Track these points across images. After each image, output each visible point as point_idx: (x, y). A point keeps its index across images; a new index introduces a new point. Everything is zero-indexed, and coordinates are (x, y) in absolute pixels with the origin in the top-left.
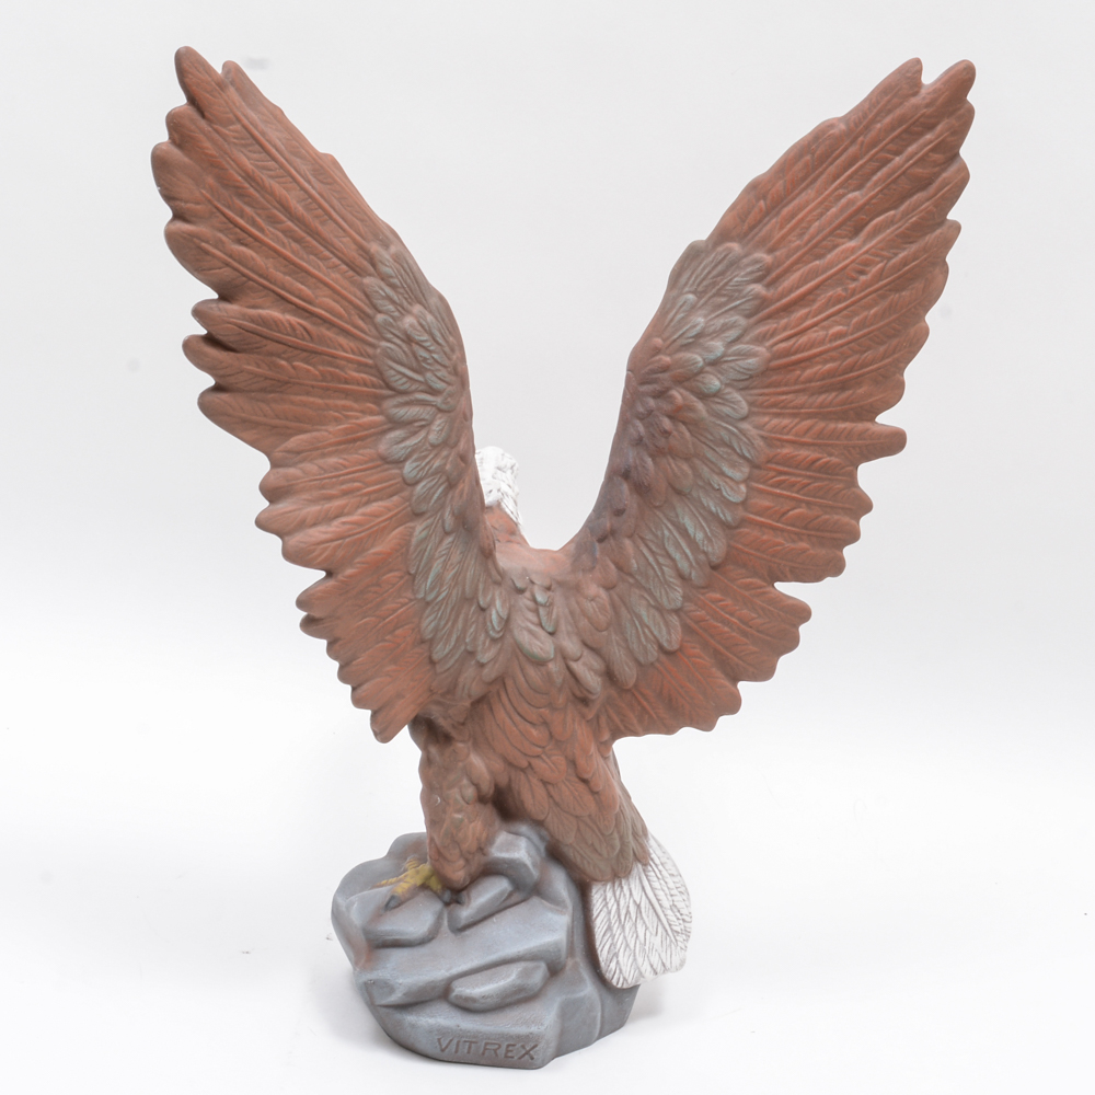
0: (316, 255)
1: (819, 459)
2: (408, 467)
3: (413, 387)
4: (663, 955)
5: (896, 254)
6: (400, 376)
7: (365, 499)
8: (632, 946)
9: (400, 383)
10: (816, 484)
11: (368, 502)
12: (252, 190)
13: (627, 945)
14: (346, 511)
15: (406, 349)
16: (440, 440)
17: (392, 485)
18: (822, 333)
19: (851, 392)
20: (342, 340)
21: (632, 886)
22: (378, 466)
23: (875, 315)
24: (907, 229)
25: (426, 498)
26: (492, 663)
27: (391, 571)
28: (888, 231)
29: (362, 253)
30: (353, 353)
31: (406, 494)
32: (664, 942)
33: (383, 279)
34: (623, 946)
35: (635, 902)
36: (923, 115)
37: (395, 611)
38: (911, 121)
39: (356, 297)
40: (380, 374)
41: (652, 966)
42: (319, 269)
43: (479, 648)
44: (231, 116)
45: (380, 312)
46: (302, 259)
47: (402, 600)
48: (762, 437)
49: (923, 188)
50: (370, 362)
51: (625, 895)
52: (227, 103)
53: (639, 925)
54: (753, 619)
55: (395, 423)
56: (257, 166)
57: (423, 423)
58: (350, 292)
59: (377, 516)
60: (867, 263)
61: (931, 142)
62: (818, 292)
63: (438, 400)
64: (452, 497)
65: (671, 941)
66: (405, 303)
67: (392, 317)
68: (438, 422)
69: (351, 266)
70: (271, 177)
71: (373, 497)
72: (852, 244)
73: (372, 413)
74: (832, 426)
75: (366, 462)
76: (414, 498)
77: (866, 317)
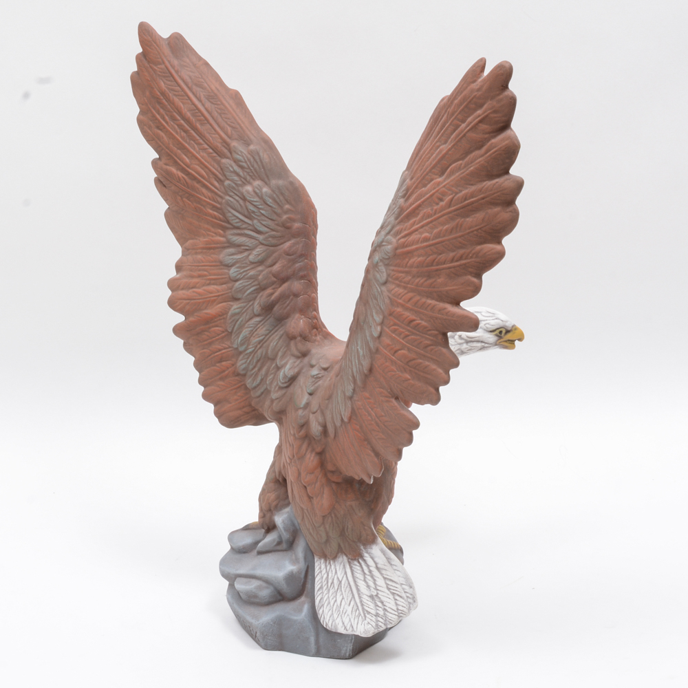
0: (194, 141)
1: (414, 320)
2: (233, 272)
3: (244, 226)
4: (352, 620)
5: (461, 191)
6: (235, 218)
7: (208, 282)
8: (332, 604)
9: (235, 222)
10: (413, 337)
11: (209, 284)
12: (164, 101)
13: (329, 603)
14: (197, 286)
15: (242, 204)
16: (256, 260)
17: (223, 278)
18: (418, 236)
19: (434, 280)
20: (204, 190)
21: (338, 568)
22: (217, 266)
23: (446, 230)
24: (467, 175)
25: (242, 290)
26: (278, 400)
27: (217, 326)
28: (457, 174)
29: (224, 144)
30: (210, 199)
31: (230, 285)
32: (354, 613)
33: (235, 162)
34: (327, 602)
35: (338, 578)
36: (475, 96)
37: (220, 350)
38: (468, 100)
39: (214, 167)
40: (224, 215)
41: (343, 624)
42: (194, 149)
43: (273, 389)
44: (160, 60)
45: (228, 179)
46: (186, 142)
47: (224, 345)
48: (389, 297)
49: (480, 147)
50: (218, 206)
51: (332, 571)
52: (159, 53)
53: (339, 594)
54: (382, 416)
55: (231, 245)
56: (168, 88)
57: (247, 248)
58: (211, 165)
59: (211, 293)
60: (444, 194)
61: (479, 116)
62: (420, 208)
63: (261, 237)
64: (261, 296)
65: (360, 614)
66: (248, 178)
67: (236, 184)
68: (258, 250)
69: (215, 150)
70: (175, 95)
71: (212, 282)
72: (440, 179)
73: (221, 236)
74: (424, 300)
75: (212, 262)
76: (234, 289)
77: (441, 230)
